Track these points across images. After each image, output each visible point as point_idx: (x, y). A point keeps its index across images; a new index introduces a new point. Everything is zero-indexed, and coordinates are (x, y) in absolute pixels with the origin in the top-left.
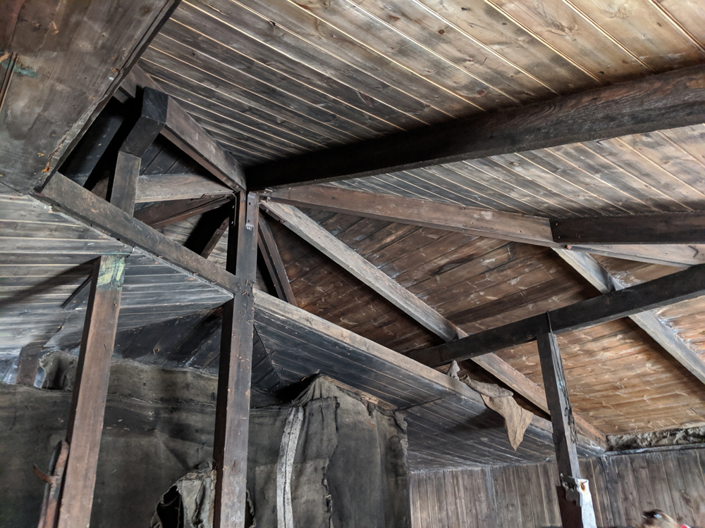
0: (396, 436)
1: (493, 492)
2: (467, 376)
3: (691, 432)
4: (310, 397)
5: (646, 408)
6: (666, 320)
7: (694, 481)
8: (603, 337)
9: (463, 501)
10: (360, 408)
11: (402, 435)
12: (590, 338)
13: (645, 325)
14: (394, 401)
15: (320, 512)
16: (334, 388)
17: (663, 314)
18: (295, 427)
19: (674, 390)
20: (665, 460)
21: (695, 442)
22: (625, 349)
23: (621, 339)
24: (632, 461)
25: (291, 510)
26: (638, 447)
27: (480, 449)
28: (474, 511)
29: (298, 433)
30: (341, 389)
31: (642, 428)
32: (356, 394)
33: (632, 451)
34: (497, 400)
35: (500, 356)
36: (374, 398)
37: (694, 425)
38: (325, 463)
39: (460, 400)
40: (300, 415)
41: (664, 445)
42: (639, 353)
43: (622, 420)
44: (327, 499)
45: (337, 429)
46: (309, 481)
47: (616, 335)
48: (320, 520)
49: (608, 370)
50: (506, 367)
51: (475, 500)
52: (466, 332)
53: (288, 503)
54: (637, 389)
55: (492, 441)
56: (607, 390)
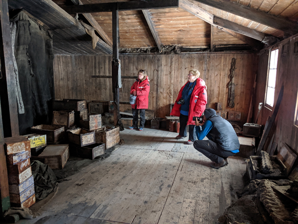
0: (49, 40)
1: (74, 64)
2: (81, 21)
3: (142, 49)
4: (18, 19)
5: (132, 40)
6: (150, 13)
7: (140, 64)
8: (130, 15)
9: (62, 66)
10: (36, 27)
11: (51, 39)
12: (126, 14)
13: (145, 14)
14: (50, 26)
15: (27, 65)
16: (27, 16)
17: (150, 11)
18: (13, 31)
19: (143, 36)
20: (134, 57)
21: (143, 53)
22: (135, 20)
23: (135, 16)
24: (124, 57)
25: (16, 63)
26: (127, 53)
27: (75, 48)
28: (66, 70)
29: (15, 33)
30: (30, 18)
31: (129, 47)
32: (35, 20)
33: (124, 54)
34: (90, 31)
35: (92, 14)
36: (42, 23)
37: (144, 47)
38: (27, 46)
39: (78, 29)
40: (15, 26)
41: (134, 53)
42: (138, 22)
43: (124, 43)
44: (29, 60)
45: (30, 34)
46: (22, 53)
47: (134, 15)
48: (27, 67)
49: (127, 26)
50: (93, 19)
51: (67, 66)
52: (82, 2)
53: (14, 60)
54: (133, 34)
55: (81, 46)
56: (123, 33)
